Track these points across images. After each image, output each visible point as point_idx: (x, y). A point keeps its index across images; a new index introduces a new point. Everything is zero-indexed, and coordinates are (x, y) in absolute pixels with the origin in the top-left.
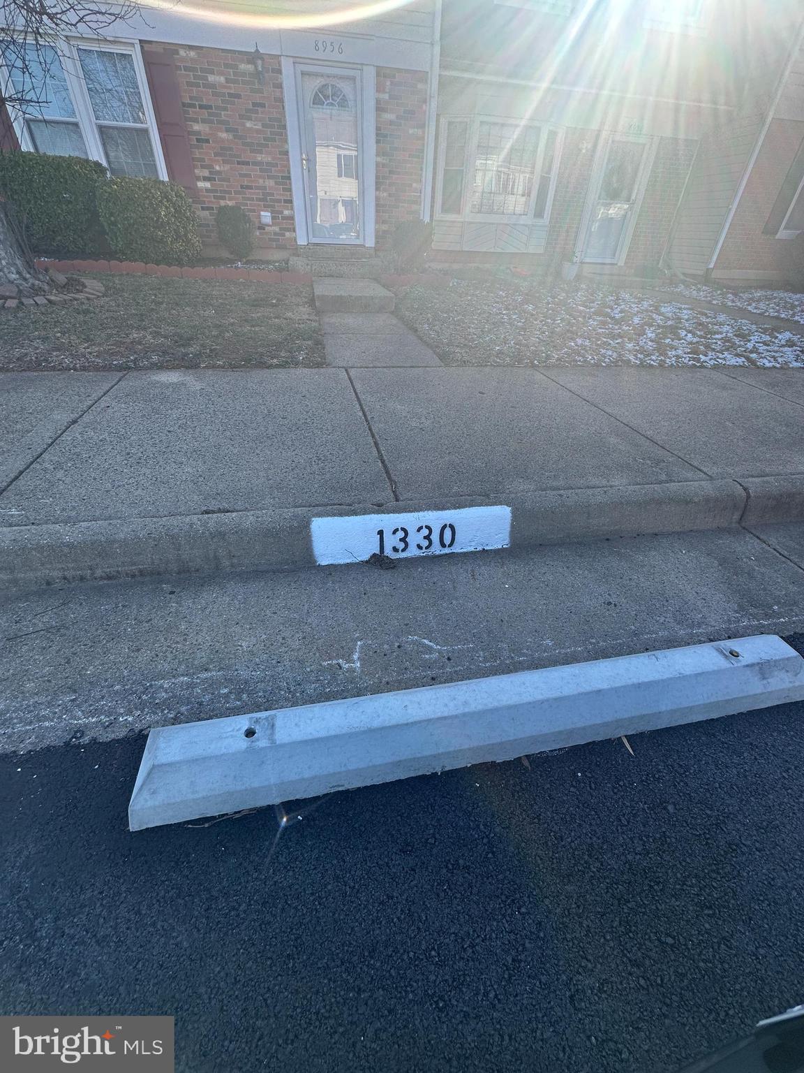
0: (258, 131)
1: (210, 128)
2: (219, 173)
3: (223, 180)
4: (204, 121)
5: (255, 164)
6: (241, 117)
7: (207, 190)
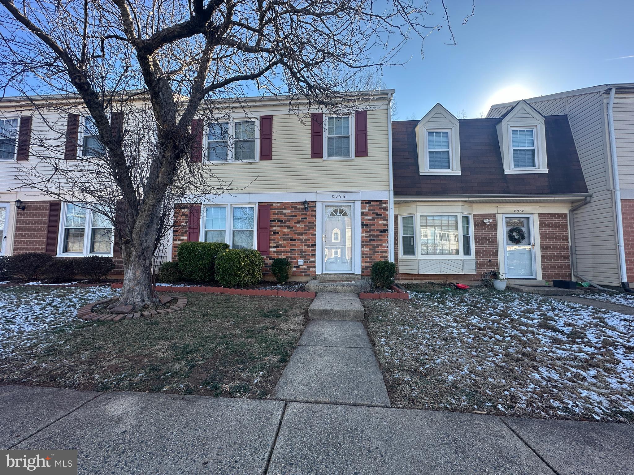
0: (303, 228)
1: (281, 228)
2: (281, 245)
3: (282, 247)
4: (278, 226)
5: (299, 240)
6: (295, 223)
7: (274, 252)
